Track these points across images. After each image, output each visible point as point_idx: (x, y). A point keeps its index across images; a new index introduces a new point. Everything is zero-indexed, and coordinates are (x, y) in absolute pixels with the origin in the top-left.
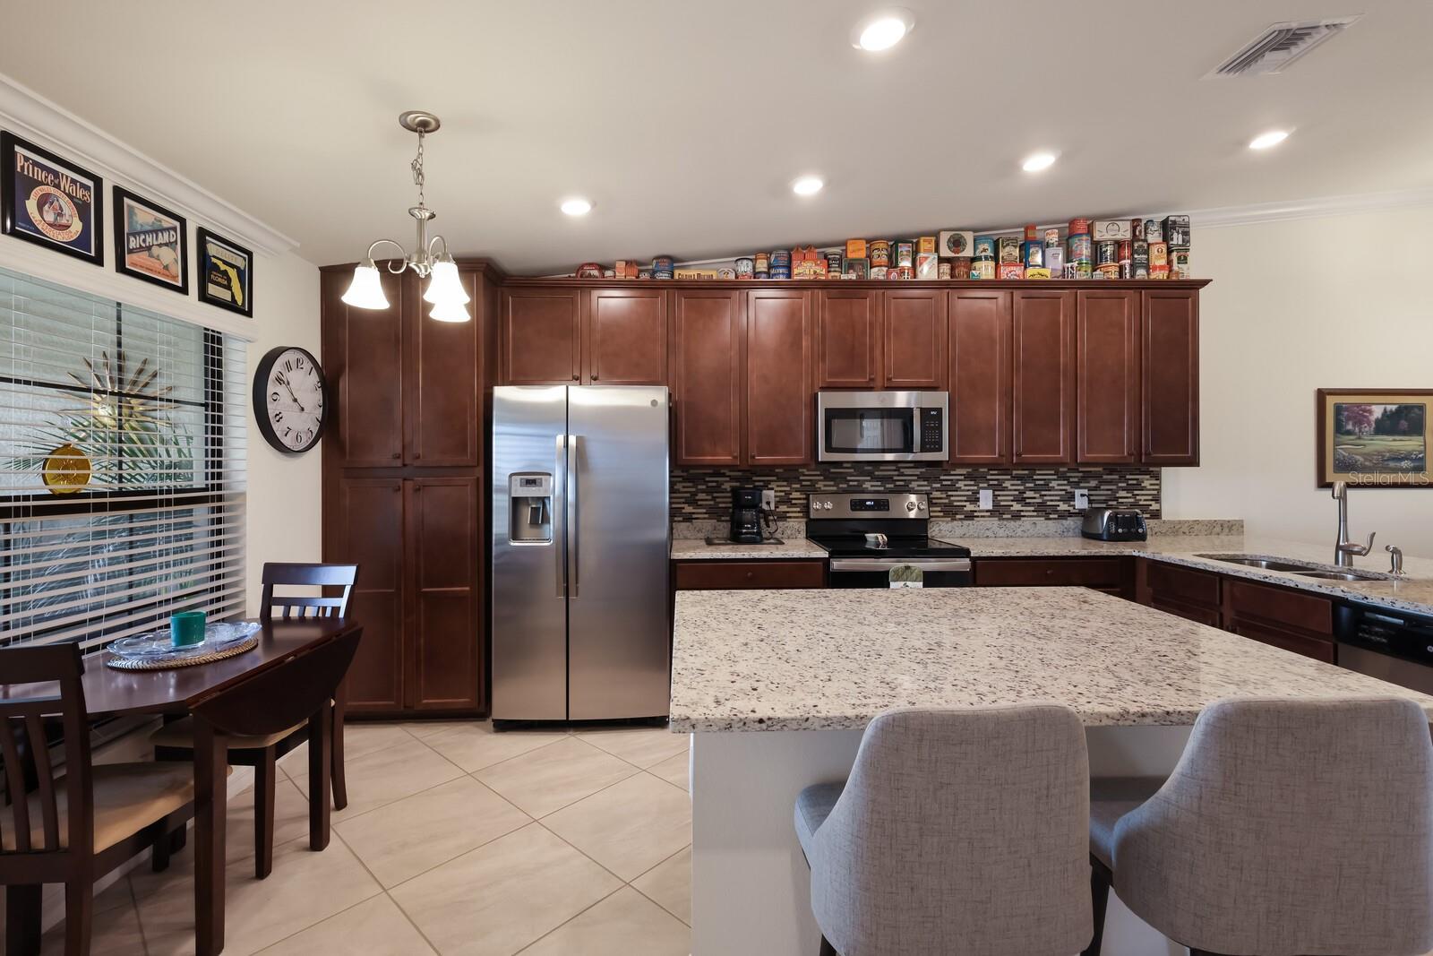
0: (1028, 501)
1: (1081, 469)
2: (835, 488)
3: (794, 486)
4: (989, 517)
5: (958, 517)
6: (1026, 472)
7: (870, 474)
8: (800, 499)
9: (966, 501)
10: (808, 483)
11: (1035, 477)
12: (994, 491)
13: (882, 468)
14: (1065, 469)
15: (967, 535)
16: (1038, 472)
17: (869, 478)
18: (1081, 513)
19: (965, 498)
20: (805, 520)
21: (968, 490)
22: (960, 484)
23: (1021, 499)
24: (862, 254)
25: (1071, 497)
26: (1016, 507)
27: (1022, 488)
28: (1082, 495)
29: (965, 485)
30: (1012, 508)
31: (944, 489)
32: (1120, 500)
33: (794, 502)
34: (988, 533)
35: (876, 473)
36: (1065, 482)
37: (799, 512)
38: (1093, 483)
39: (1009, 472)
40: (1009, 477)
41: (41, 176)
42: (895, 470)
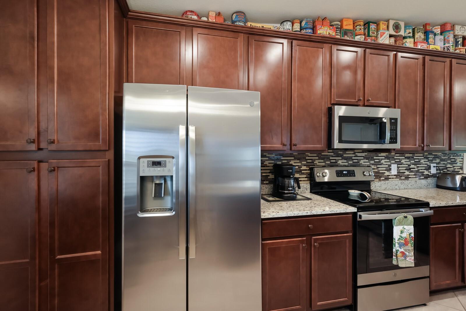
0: (412, 170)
1: (433, 154)
2: (324, 164)
3: (303, 163)
4: (395, 178)
5: (382, 178)
6: (411, 155)
7: (341, 156)
8: (306, 170)
9: (385, 170)
10: (310, 161)
11: (415, 158)
12: (398, 164)
13: (347, 152)
14: (427, 154)
15: (388, 188)
16: (416, 155)
17: (341, 158)
18: (433, 176)
19: (385, 169)
20: (309, 182)
21: (386, 165)
22: (383, 161)
23: (409, 169)
24: (351, 27)
25: (429, 168)
26: (407, 173)
27: (409, 163)
28: (434, 167)
29: (385, 162)
30: (405, 174)
31: (376, 164)
32: (448, 169)
33: (303, 172)
34: (397, 187)
35: (344, 155)
36: (427, 160)
37: (306, 178)
38: (438, 161)
39: (404, 155)
40: (404, 158)
42: (353, 154)
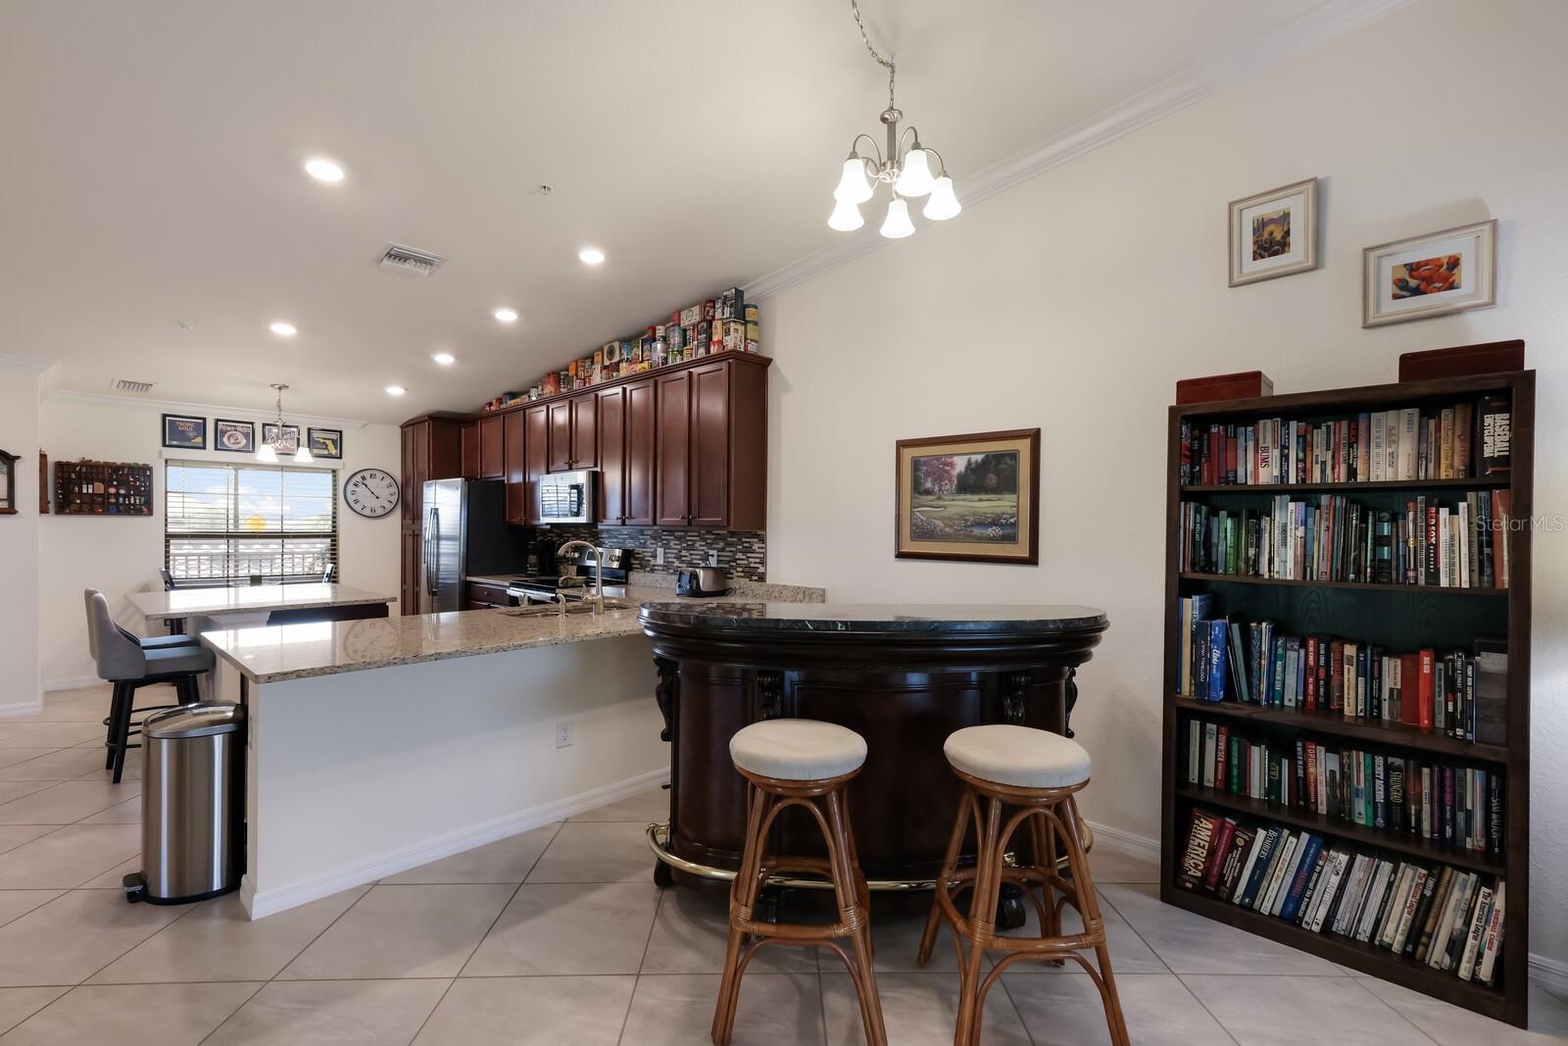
0: (682, 558)
1: (714, 532)
4: (661, 570)
5: (647, 569)
6: (682, 533)
9: (651, 556)
11: (688, 538)
12: (664, 548)
14: (704, 531)
15: (646, 585)
16: (688, 533)
19: (649, 554)
21: (651, 548)
22: (648, 542)
23: (678, 557)
25: (706, 557)
26: (675, 563)
27: (679, 547)
28: (713, 556)
29: (651, 544)
31: (641, 546)
32: (738, 561)
36: (703, 543)
38: (721, 545)
39: (672, 533)
40: (672, 537)
41: (228, 428)
